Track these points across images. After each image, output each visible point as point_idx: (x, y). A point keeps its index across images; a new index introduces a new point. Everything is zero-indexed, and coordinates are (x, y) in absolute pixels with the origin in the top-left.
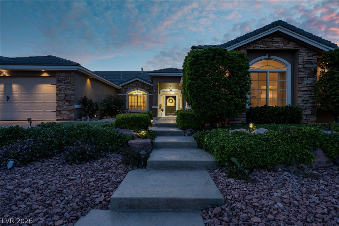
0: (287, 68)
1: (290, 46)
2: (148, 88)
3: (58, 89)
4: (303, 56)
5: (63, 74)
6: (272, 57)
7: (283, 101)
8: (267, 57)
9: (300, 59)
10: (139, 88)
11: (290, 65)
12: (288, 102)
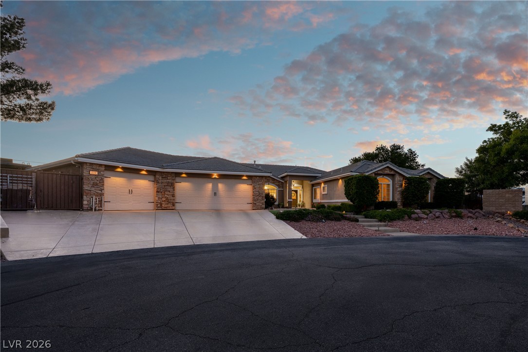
0: (391, 183)
1: (392, 173)
2: (277, 183)
3: (254, 188)
4: (397, 178)
5: (258, 178)
6: (384, 177)
7: (388, 199)
8: (382, 176)
9: (396, 178)
10: (271, 183)
11: (391, 181)
12: (391, 200)
